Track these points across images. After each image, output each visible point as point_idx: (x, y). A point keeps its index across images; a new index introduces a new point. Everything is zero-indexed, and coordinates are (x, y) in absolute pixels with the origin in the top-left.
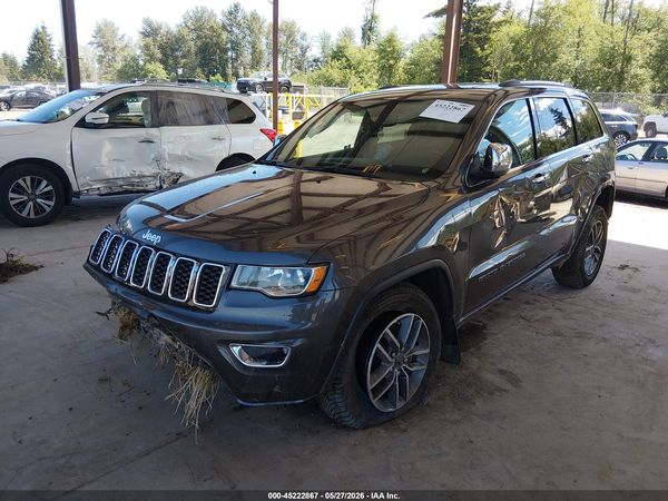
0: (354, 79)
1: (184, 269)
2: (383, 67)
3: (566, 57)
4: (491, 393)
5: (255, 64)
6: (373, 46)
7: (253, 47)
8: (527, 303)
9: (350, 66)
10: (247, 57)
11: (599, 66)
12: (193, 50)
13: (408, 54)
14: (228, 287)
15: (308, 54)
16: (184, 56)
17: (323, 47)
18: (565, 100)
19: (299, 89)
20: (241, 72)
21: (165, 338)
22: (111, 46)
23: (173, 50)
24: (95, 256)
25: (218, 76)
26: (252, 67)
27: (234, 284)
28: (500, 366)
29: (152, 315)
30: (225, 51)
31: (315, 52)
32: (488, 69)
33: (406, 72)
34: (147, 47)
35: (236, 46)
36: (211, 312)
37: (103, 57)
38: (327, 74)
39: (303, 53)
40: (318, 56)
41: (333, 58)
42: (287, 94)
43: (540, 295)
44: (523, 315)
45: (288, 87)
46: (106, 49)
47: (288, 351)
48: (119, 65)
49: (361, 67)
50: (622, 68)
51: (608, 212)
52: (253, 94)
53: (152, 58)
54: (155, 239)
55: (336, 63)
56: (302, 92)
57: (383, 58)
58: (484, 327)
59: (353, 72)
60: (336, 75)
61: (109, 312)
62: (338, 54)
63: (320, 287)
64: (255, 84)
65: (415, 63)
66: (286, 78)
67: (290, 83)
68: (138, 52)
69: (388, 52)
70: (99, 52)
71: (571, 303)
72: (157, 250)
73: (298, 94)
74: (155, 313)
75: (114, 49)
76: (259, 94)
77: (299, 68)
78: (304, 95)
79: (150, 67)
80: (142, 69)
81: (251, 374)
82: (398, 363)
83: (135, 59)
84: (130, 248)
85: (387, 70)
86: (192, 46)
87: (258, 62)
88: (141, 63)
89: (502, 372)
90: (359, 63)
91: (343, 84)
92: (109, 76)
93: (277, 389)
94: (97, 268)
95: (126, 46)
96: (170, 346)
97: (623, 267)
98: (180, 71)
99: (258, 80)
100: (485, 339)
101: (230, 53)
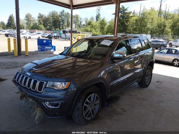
0: (94, 30)
1: (35, 82)
2: (101, 28)
3: (149, 26)
4: (118, 114)
5: (68, 26)
6: (99, 22)
7: (67, 21)
8: (132, 91)
9: (92, 27)
10: (66, 24)
11: (157, 28)
12: (52, 22)
13: (108, 24)
14: (45, 87)
15: (82, 23)
16: (49, 23)
17: (86, 22)
18: (139, 39)
19: (79, 33)
20: (64, 28)
21: (31, 100)
22: (30, 20)
23: (46, 22)
24: (15, 78)
25: (58, 29)
26: (67, 27)
27: (47, 86)
28: (122, 108)
29: (27, 94)
30: (60, 22)
31: (84, 23)
32: (128, 28)
33: (107, 29)
34: (39, 21)
35: (63, 21)
36: (41, 93)
37: (28, 23)
38: (87, 29)
39: (81, 23)
40: (85, 24)
41: (88, 25)
42: (75, 34)
43: (135, 89)
44: (130, 94)
45: (76, 32)
46: (28, 21)
47: (60, 104)
48: (32, 25)
49: (96, 27)
50: (163, 29)
51: (152, 68)
52: (67, 34)
53: (41, 24)
54: (29, 74)
55: (89, 26)
56: (80, 33)
57: (101, 25)
58: (119, 97)
59: (93, 28)
60: (89, 29)
61: (19, 92)
62: (89, 24)
63: (68, 87)
64: (67, 31)
65: (110, 26)
66: (76, 30)
67: (76, 31)
68: (37, 22)
69: (103, 23)
70: (26, 22)
71: (143, 91)
72: (29, 77)
73: (78, 34)
74: (28, 93)
75: (30, 21)
76: (68, 34)
77: (79, 27)
78: (80, 34)
79: (40, 26)
80: (38, 26)
81: (50, 109)
82: (91, 107)
83: (36, 24)
84: (23, 76)
85: (102, 28)
86: (51, 21)
87: (69, 25)
88: (38, 25)
89: (122, 109)
90: (95, 26)
91: (91, 31)
92: (29, 28)
93: (57, 113)
94: (15, 81)
95: (34, 20)
96: (32, 102)
97: (158, 82)
98: (48, 27)
99: (68, 30)
100: (119, 100)
101: (61, 23)
